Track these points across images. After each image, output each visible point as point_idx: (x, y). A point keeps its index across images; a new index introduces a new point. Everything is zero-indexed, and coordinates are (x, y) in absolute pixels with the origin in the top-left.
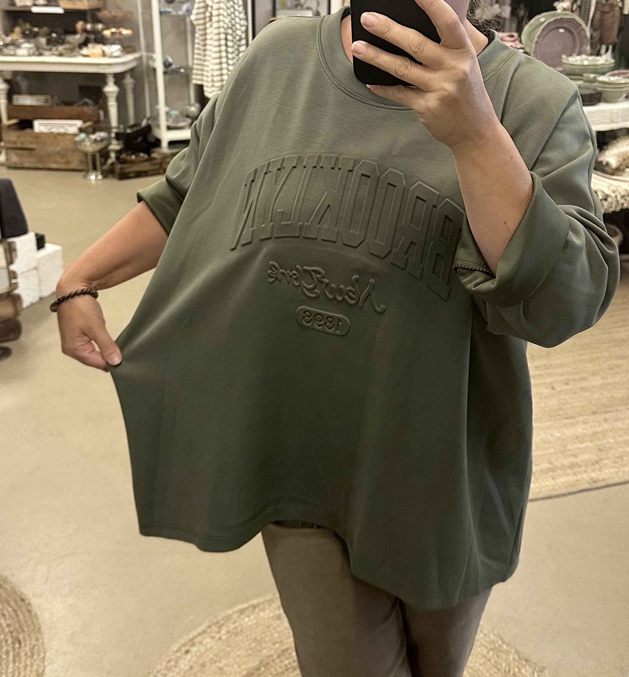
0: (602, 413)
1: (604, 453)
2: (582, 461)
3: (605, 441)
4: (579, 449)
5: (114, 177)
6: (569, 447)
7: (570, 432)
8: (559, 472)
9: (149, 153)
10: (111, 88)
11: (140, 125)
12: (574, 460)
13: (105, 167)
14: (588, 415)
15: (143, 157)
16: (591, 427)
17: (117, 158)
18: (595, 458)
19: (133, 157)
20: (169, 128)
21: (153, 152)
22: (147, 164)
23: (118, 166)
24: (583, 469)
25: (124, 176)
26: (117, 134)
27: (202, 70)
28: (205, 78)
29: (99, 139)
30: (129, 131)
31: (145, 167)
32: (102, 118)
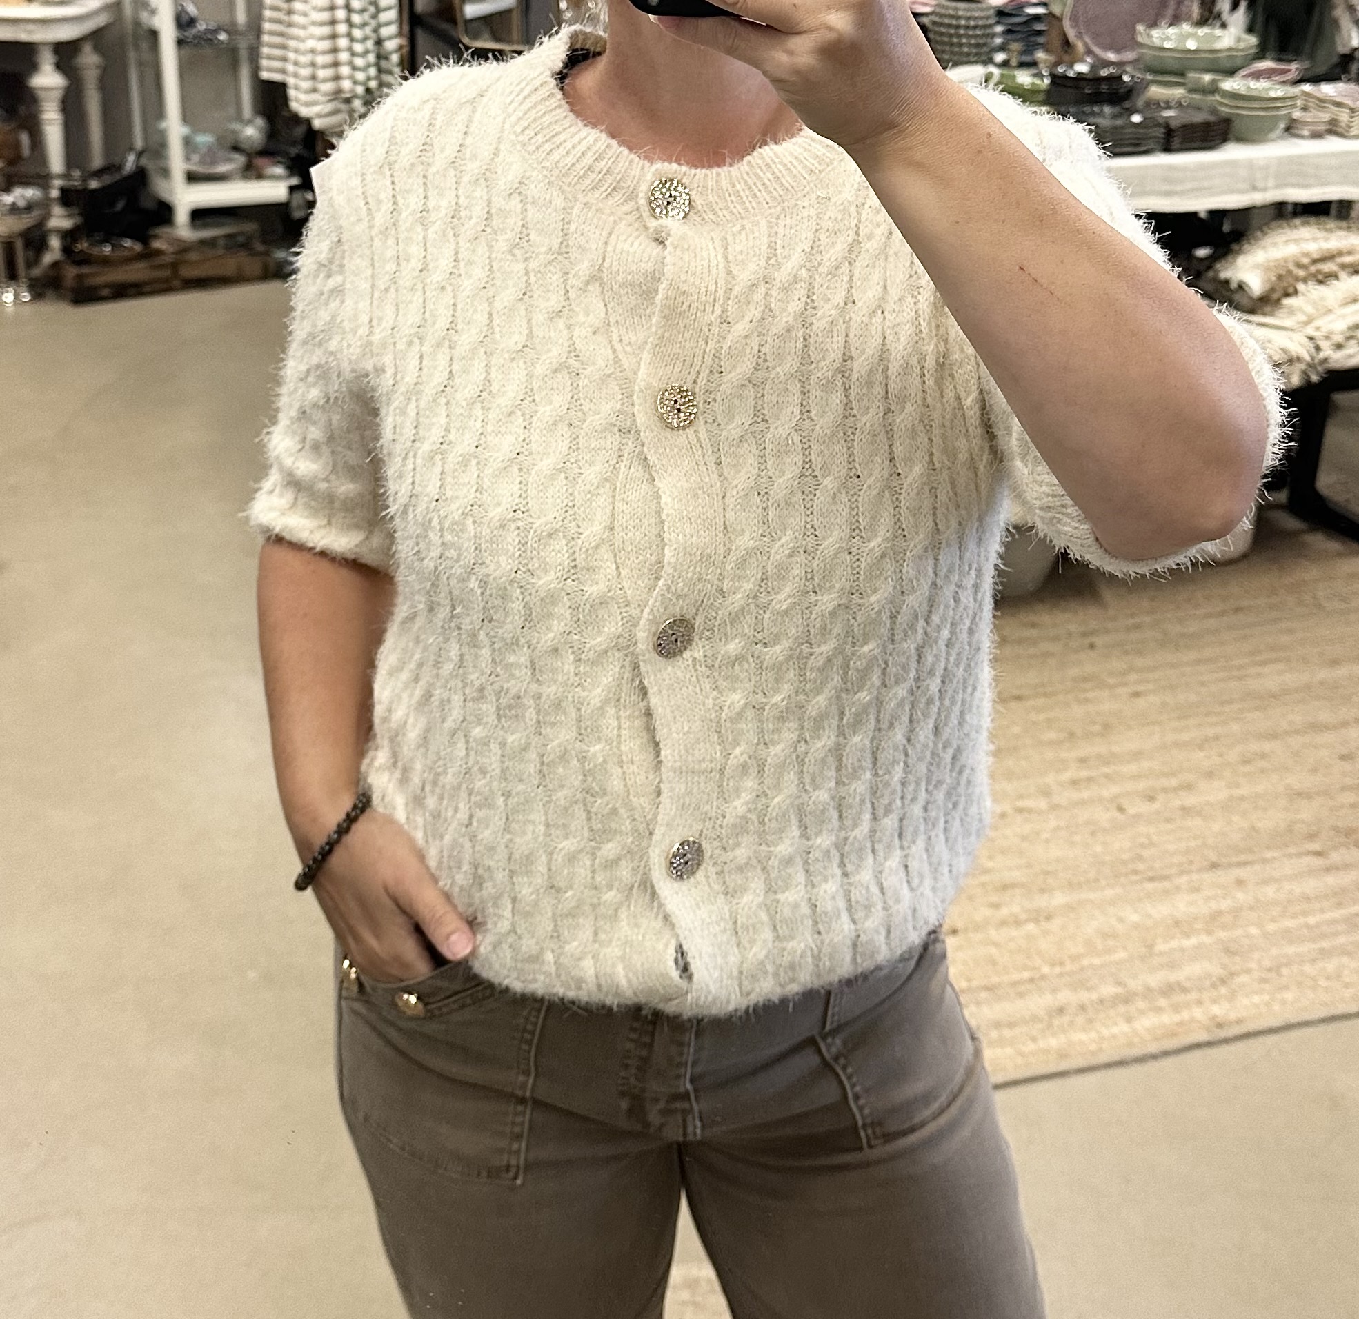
0: (1230, 865)
1: (1237, 958)
2: (1189, 979)
3: (1239, 932)
4: (1182, 950)
5: (60, 297)
6: (1161, 946)
7: (1161, 910)
8: (1141, 1004)
9: (144, 239)
10: (47, 79)
11: (120, 168)
12: (1173, 977)
13: (37, 272)
14: (1200, 870)
15: (130, 249)
16: (1207, 899)
17: (67, 250)
18: (1217, 971)
19: (107, 249)
20: (192, 178)
21: (156, 237)
22: (141, 265)
23: (71, 272)
24: (1193, 996)
25: (84, 295)
26: (64, 191)
27: (284, 47)
28: (290, 68)
29: (21, 203)
30: (94, 184)
31: (137, 272)
32: (26, 151)
